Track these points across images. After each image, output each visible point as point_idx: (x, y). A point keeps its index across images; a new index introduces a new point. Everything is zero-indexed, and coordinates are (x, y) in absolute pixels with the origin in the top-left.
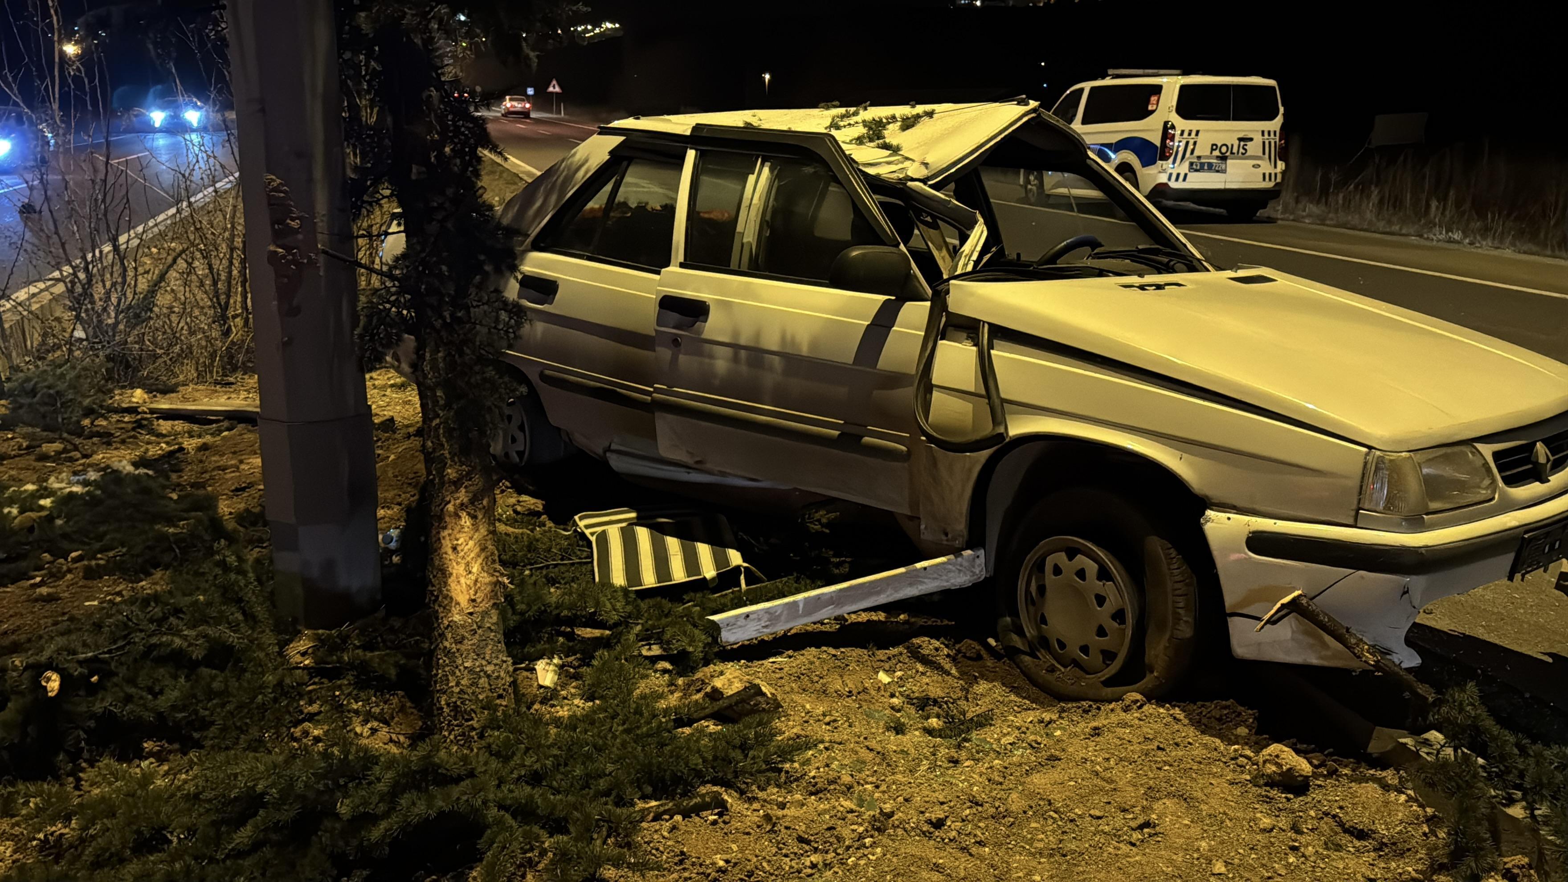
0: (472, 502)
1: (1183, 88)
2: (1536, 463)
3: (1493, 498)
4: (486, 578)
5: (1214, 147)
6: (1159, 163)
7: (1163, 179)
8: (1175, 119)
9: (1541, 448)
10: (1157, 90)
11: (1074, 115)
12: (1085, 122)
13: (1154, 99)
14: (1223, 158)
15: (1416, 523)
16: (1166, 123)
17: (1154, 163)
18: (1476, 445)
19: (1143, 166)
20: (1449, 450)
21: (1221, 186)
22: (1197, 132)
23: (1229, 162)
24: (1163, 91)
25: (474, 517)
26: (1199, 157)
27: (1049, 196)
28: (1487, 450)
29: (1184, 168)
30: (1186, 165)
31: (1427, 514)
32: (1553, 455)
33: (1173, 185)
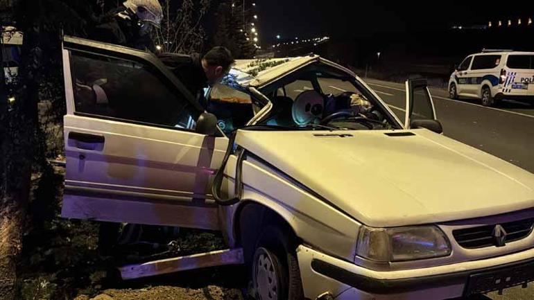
0: (10, 212)
1: (510, 56)
2: (494, 236)
3: (450, 254)
4: (8, 245)
5: (522, 79)
6: (499, 85)
7: (501, 91)
8: (506, 68)
9: (498, 228)
10: (499, 57)
11: (468, 67)
12: (472, 69)
13: (498, 61)
14: (526, 84)
15: (383, 266)
16: (502, 70)
17: (497, 84)
18: (440, 226)
19: (493, 86)
20: (416, 228)
21: (526, 94)
22: (515, 74)
23: (529, 85)
24: (502, 58)
25: (9, 219)
26: (516, 83)
27: (459, 96)
28: (448, 230)
29: (509, 87)
30: (510, 86)
31: (392, 262)
32: (507, 232)
33: (505, 93)
